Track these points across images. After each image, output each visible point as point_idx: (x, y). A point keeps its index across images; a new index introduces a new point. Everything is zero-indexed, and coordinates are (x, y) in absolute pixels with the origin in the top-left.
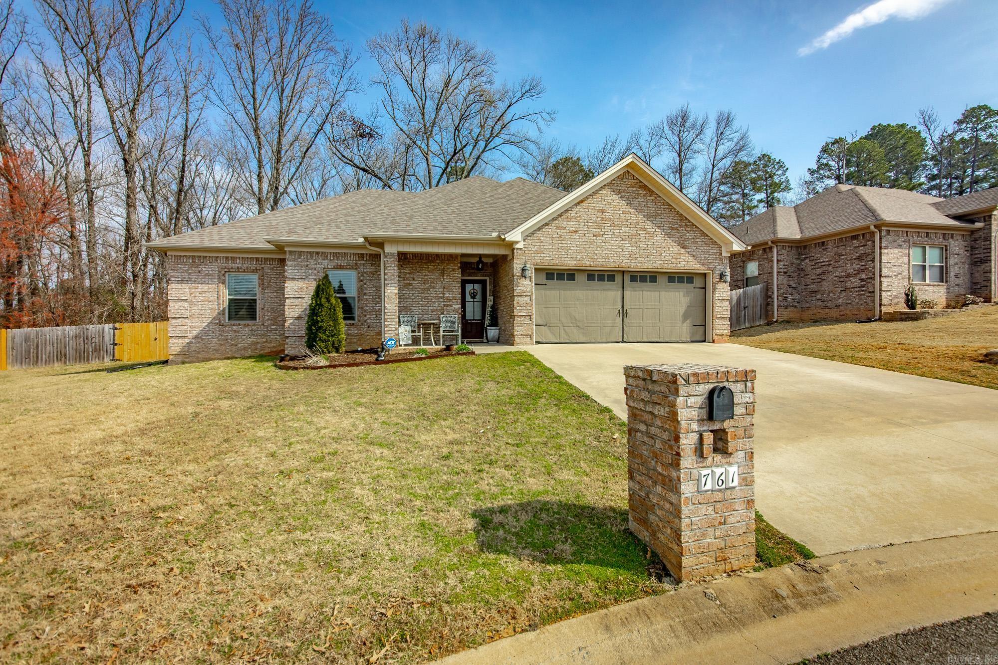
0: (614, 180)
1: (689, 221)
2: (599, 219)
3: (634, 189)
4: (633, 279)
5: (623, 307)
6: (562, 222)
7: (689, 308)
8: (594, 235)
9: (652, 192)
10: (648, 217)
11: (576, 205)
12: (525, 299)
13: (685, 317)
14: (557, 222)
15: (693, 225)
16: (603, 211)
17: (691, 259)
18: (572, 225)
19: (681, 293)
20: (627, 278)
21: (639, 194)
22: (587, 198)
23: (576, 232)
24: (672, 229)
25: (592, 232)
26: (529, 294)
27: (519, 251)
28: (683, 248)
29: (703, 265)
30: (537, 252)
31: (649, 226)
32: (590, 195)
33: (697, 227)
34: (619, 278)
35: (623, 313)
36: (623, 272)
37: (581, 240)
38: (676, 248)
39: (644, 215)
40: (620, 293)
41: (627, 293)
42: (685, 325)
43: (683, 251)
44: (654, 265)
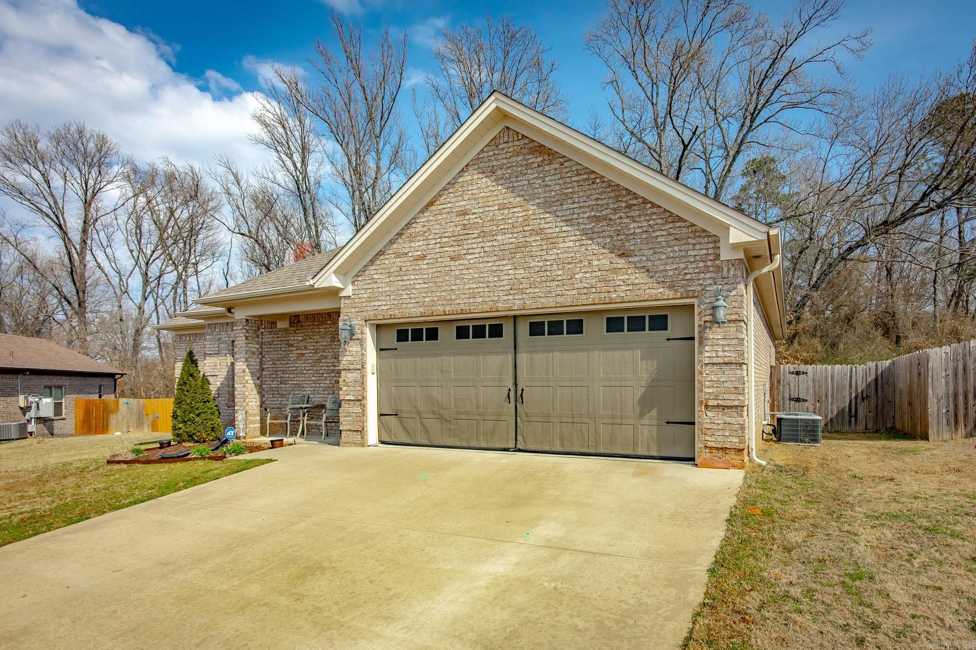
0: (482, 151)
1: (636, 196)
2: (459, 228)
3: (520, 158)
4: (536, 329)
5: (516, 384)
6: (402, 245)
7: (654, 384)
8: (452, 259)
9: (552, 155)
10: (547, 205)
11: (422, 211)
12: (355, 375)
13: (646, 404)
14: (395, 246)
15: (645, 201)
16: (465, 213)
17: (640, 278)
18: (417, 247)
19: (639, 353)
20: (524, 329)
21: (528, 166)
22: (440, 195)
23: (423, 257)
24: (597, 219)
25: (446, 254)
26: (359, 367)
27: (347, 301)
28: (622, 255)
29: (671, 287)
30: (370, 300)
31: (551, 224)
32: (445, 189)
33: (654, 205)
34: (507, 330)
35: (517, 396)
36: (515, 317)
37: (430, 271)
38: (604, 260)
39: (538, 205)
40: (510, 357)
41: (523, 358)
42: (646, 421)
43: (621, 262)
44: (559, 299)
